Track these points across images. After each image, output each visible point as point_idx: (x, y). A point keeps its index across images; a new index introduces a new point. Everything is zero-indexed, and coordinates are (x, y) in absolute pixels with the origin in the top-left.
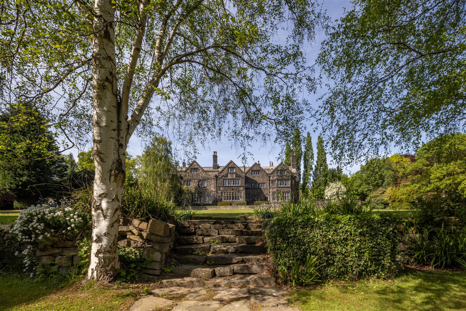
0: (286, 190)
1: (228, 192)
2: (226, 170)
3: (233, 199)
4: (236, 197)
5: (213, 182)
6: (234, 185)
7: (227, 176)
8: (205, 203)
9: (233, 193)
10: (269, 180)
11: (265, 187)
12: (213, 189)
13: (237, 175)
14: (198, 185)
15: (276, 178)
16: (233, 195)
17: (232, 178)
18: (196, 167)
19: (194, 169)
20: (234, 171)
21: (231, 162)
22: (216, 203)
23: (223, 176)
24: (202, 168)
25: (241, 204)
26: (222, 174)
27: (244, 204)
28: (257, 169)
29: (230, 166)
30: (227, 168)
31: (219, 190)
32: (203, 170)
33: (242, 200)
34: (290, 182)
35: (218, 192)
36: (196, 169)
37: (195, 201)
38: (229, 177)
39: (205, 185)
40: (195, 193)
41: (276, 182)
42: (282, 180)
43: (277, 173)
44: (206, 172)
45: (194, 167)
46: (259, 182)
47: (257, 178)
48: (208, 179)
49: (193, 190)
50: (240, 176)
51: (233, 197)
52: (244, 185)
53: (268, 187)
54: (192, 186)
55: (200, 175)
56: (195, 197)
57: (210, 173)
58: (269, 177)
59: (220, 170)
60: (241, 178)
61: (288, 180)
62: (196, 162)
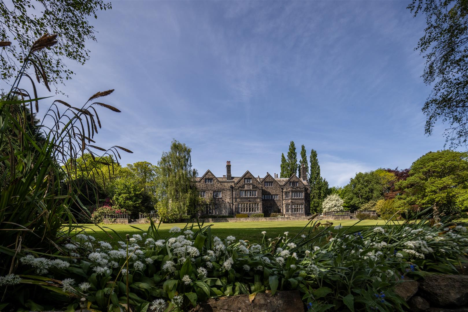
0: (300, 202)
1: (245, 204)
2: (243, 181)
3: (250, 211)
4: (253, 208)
5: (229, 193)
6: (251, 196)
7: (243, 187)
8: (221, 215)
9: (250, 204)
10: (282, 192)
11: (278, 199)
12: (228, 200)
13: (253, 186)
14: (213, 196)
15: (290, 189)
16: (249, 206)
17: (249, 189)
18: (211, 177)
19: (209, 179)
20: (251, 182)
21: (248, 172)
22: (232, 215)
23: (240, 187)
24: (216, 178)
25: (258, 216)
26: (239, 185)
27: (262, 216)
28: (270, 181)
29: (247, 177)
30: (243, 179)
31: (236, 201)
32: (218, 180)
33: (259, 211)
34: (303, 194)
35: (234, 203)
36: (210, 180)
37: (210, 213)
38: (246, 188)
39: (220, 196)
40: (210, 205)
41: (290, 194)
42: (296, 192)
43: (290, 185)
44: (221, 182)
45: (209, 177)
46: (272, 194)
47: (270, 189)
48: (223, 190)
49: (208, 201)
50: (257, 187)
51: (250, 209)
52: (260, 196)
53: (281, 199)
54: (207, 197)
55: (215, 186)
56: (210, 209)
57: (226, 184)
58: (282, 189)
59: (236, 181)
60: (258, 190)
61: (302, 192)
62: (211, 172)
